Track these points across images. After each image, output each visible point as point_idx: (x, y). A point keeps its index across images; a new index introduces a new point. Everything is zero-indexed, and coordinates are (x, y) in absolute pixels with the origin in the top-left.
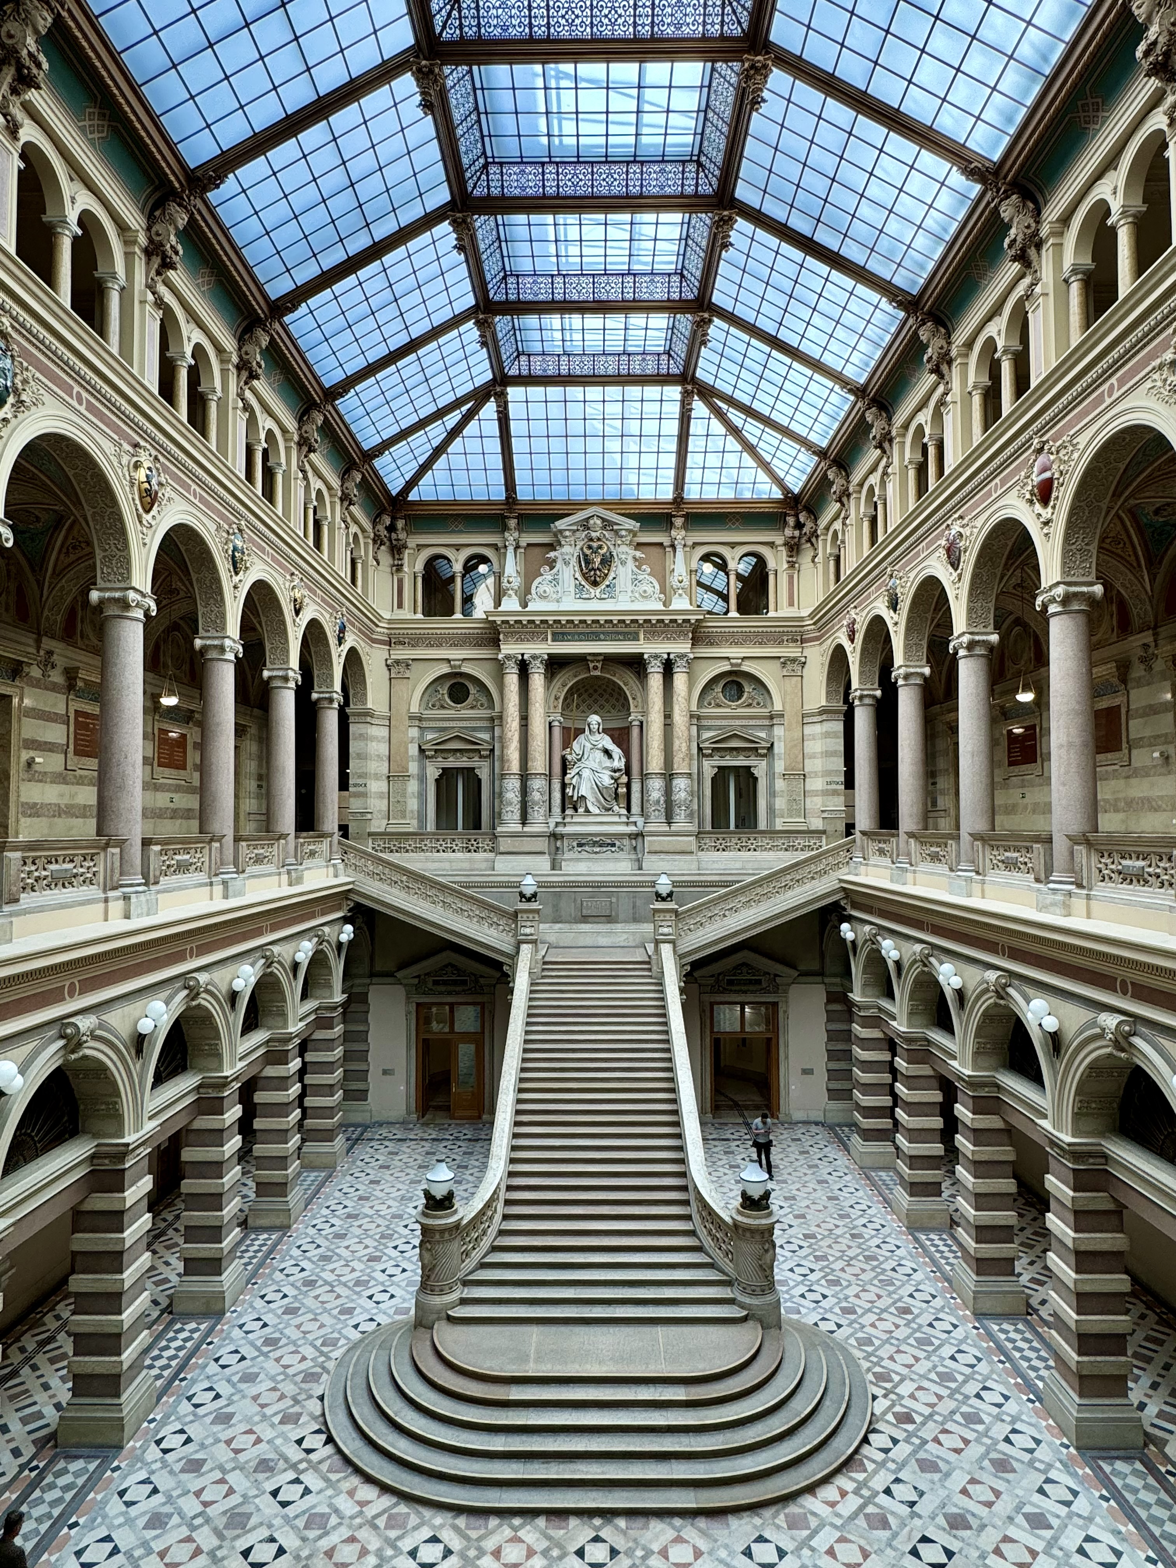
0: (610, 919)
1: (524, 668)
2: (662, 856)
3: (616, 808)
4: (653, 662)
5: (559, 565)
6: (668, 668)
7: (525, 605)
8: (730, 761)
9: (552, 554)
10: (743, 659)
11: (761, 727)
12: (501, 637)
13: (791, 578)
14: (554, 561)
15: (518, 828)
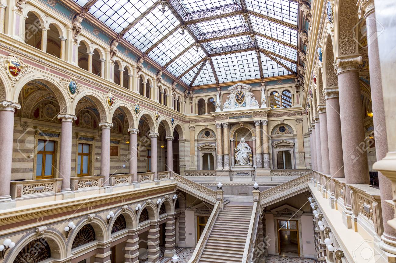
0: (247, 194)
1: (222, 126)
2: (261, 177)
3: (249, 163)
4: (257, 123)
5: (231, 99)
6: (261, 124)
7: (222, 110)
8: (282, 149)
9: (228, 96)
10: (284, 120)
11: (291, 139)
12: (216, 119)
13: (297, 96)
14: (229, 98)
15: (221, 169)
